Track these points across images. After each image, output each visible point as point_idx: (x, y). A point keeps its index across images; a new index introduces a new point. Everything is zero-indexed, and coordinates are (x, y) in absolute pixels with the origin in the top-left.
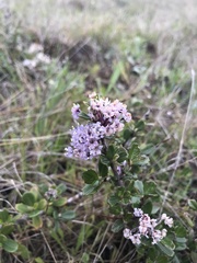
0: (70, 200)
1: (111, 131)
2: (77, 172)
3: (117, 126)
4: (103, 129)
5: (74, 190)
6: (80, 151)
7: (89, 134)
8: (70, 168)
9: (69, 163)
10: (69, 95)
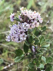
0: (5, 67)
1: (32, 27)
2: (8, 54)
3: (36, 24)
4: (28, 25)
5: (7, 63)
6: (14, 38)
7: (20, 29)
8: (5, 52)
9: (4, 49)
10: (5, 14)
